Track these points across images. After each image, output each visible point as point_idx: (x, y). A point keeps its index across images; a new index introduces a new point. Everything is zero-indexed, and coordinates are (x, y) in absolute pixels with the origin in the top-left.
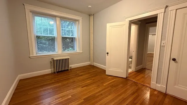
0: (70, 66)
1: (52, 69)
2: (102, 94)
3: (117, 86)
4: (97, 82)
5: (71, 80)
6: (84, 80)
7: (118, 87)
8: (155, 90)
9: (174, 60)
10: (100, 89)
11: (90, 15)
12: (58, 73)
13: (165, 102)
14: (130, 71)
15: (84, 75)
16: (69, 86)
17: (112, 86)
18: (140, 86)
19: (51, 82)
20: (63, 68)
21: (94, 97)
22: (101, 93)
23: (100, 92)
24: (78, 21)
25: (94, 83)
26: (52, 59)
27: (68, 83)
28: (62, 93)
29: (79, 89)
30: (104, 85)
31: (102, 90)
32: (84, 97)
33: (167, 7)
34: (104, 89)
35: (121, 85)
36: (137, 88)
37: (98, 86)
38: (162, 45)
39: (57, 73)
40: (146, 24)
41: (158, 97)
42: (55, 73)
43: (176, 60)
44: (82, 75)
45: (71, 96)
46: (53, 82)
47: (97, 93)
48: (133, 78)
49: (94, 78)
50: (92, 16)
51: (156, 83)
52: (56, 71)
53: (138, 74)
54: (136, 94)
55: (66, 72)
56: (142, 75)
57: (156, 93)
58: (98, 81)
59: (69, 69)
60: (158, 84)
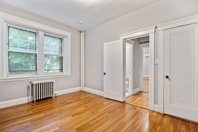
0: (54, 92)
1: (29, 97)
2: (98, 122)
3: (114, 110)
4: (90, 108)
5: (57, 109)
6: (74, 108)
7: (115, 112)
8: (154, 111)
9: (167, 77)
10: (95, 116)
11: (81, 32)
12: (38, 102)
13: (164, 121)
14: (127, 94)
15: (74, 102)
16: (55, 116)
17: (109, 112)
18: (138, 109)
19: (29, 113)
20: (45, 95)
21: (88, 125)
22: (97, 120)
23: (95, 119)
24: (66, 37)
25: (87, 110)
26: (31, 82)
27: (52, 113)
28: (46, 125)
29: (69, 119)
30: (100, 111)
31: (98, 117)
32: (77, 127)
33: (156, 27)
34: (100, 116)
35: (119, 110)
36: (135, 112)
37: (92, 113)
38: (156, 63)
39: (36, 102)
40: (140, 44)
41: (157, 117)
42: (33, 102)
43: (169, 77)
44: (71, 103)
45: (58, 128)
46: (32, 114)
47: (91, 121)
48: (130, 102)
49: (86, 105)
50: (83, 33)
51: (154, 104)
52: (35, 100)
53: (135, 98)
54: (136, 117)
55: (49, 100)
56: (139, 98)
57: (155, 114)
58: (92, 108)
59: (54, 96)
60: (156, 104)
